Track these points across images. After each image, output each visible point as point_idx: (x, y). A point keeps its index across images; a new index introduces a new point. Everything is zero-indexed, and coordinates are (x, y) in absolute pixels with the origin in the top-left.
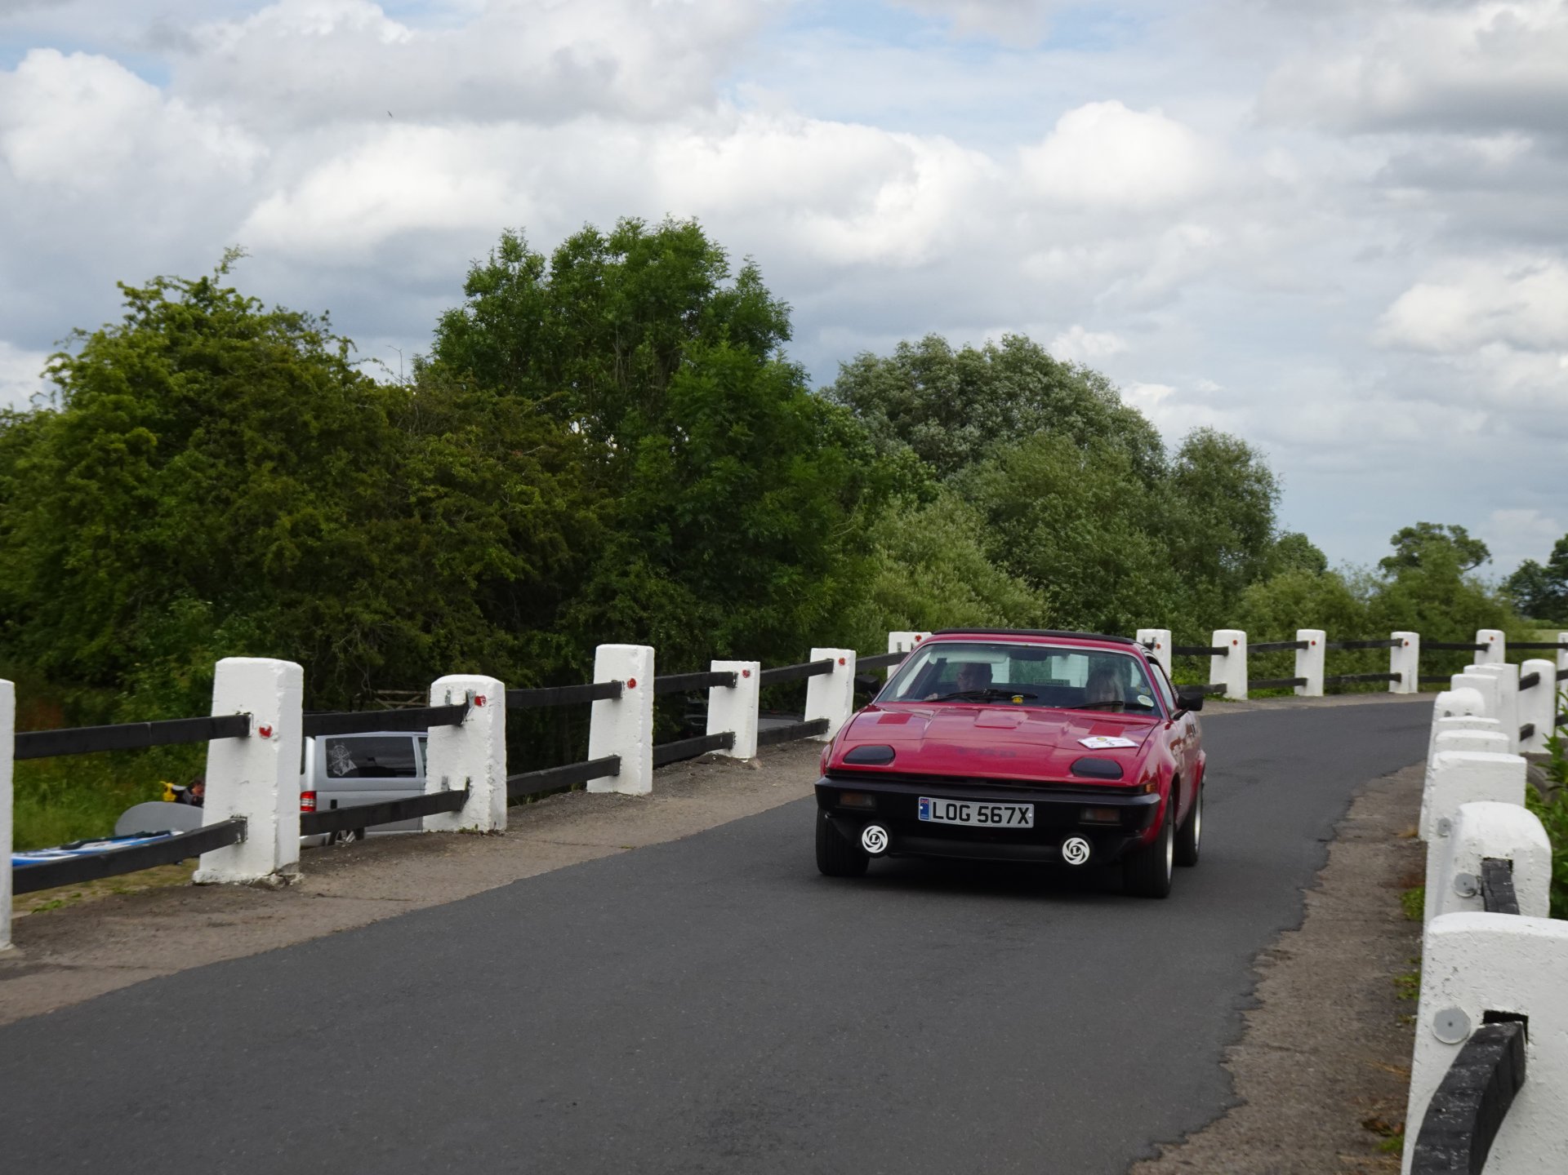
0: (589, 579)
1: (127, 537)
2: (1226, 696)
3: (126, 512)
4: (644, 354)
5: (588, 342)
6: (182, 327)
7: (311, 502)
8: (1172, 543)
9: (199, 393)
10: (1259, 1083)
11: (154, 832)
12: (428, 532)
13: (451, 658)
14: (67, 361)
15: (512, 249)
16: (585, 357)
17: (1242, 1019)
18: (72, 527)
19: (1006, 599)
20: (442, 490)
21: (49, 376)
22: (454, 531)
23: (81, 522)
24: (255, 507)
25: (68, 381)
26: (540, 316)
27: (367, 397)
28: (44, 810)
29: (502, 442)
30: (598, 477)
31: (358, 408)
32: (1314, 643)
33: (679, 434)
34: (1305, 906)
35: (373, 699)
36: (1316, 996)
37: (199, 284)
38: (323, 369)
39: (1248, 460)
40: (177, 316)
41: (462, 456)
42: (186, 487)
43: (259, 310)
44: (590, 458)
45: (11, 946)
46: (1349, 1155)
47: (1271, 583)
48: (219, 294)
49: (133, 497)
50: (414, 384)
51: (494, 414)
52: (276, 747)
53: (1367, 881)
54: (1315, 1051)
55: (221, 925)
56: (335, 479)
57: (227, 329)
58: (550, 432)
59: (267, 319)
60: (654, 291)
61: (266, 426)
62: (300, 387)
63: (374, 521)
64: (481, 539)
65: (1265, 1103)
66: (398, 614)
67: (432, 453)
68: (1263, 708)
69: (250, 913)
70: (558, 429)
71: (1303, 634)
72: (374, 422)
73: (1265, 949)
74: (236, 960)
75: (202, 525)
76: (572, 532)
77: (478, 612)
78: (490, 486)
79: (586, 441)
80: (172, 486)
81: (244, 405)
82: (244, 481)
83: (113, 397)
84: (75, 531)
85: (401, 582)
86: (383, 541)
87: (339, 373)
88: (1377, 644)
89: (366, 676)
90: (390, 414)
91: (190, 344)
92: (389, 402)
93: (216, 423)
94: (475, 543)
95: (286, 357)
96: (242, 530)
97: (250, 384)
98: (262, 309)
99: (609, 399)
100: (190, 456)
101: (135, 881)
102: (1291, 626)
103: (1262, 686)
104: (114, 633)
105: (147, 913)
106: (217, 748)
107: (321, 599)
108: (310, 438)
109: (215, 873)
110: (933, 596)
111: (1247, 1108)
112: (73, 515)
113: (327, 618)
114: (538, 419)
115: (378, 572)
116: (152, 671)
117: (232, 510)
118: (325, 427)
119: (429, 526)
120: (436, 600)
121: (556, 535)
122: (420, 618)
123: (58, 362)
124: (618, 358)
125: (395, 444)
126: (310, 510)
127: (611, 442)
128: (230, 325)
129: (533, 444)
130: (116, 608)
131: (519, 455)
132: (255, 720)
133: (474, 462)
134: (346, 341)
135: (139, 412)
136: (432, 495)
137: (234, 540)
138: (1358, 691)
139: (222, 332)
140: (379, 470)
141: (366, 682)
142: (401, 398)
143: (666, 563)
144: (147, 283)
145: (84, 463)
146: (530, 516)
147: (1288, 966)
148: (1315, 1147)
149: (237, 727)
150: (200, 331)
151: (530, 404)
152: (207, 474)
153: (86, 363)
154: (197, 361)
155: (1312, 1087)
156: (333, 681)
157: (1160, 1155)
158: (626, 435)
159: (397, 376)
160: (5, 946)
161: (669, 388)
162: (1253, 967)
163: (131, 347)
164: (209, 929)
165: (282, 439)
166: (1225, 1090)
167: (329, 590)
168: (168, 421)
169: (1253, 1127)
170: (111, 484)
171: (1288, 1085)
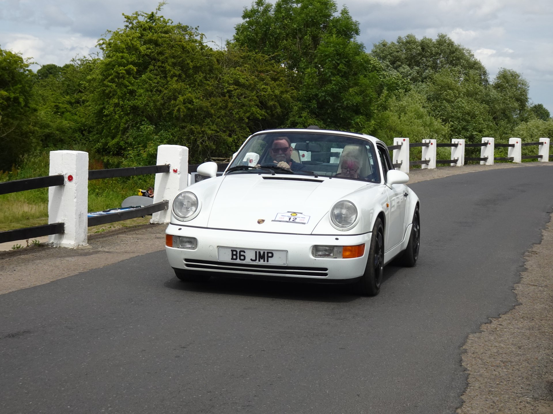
0: (288, 119)
1: (125, 103)
2: (514, 161)
4: (307, 40)
5: (287, 35)
6: (145, 30)
7: (190, 92)
9: (151, 53)
11: (135, 206)
12: (231, 102)
14: (105, 42)
15: (260, 2)
16: (287, 40)
17: (520, 275)
20: (236, 87)
21: (98, 46)
22: (240, 101)
23: (110, 98)
25: (105, 48)
26: (270, 26)
27: (210, 54)
28: (97, 198)
29: (257, 70)
30: (291, 83)
31: (206, 58)
32: (545, 143)
33: (319, 68)
34: (542, 235)
36: (546, 267)
37: (150, 15)
38: (194, 45)
40: (143, 26)
41: (243, 75)
42: (146, 86)
43: (171, 24)
44: (288, 76)
45: (87, 244)
47: (528, 123)
48: (157, 18)
49: (127, 89)
50: (226, 49)
51: (254, 60)
52: (179, 176)
54: (546, 286)
55: (160, 238)
56: (198, 83)
57: (160, 30)
58: (274, 67)
59: (174, 27)
60: (311, 17)
61: (174, 65)
62: (186, 51)
63: (212, 98)
64: (249, 104)
65: (528, 304)
66: (220, 131)
67: (232, 74)
68: (527, 166)
70: (277, 66)
71: (541, 140)
72: (212, 63)
73: (528, 251)
75: (152, 99)
76: (281, 102)
77: (248, 130)
78: (253, 86)
79: (286, 70)
80: (141, 86)
81: (166, 58)
82: (167, 84)
83: (121, 54)
84: (107, 101)
85: (222, 120)
86: (215, 105)
87: (200, 46)
89: (209, 153)
90: (218, 60)
91: (147, 36)
92: (217, 56)
93: (157, 63)
94: (247, 106)
95: (181, 40)
96: (166, 101)
97: (168, 49)
98: (172, 23)
99: (295, 55)
100: (148, 75)
101: (129, 223)
102: (537, 137)
103: (527, 158)
104: (121, 137)
105: (134, 233)
106: (159, 176)
107: (193, 125)
108: (189, 69)
109: (157, 220)
111: (522, 306)
112: (107, 96)
113: (195, 132)
114: (270, 62)
115: (214, 116)
116: (134, 150)
117: (162, 95)
118: (195, 65)
119: (231, 100)
120: (233, 126)
121: (276, 103)
122: (228, 132)
123: (101, 42)
124: (298, 41)
125: (219, 71)
127: (295, 71)
128: (161, 29)
129: (267, 71)
130: (121, 128)
131: (263, 75)
132: (172, 166)
133: (247, 77)
134: (202, 35)
135: (130, 60)
136: (232, 89)
137: (163, 105)
139: (159, 31)
140: (214, 81)
142: (221, 55)
143: (315, 114)
144: (133, 14)
145: (110, 77)
146: (267, 96)
147: (536, 257)
148: (546, 320)
149: (165, 169)
150: (151, 31)
151: (267, 57)
152: (154, 81)
153: (111, 42)
154: (150, 41)
155: (545, 299)
156: (198, 154)
157: (491, 322)
158: (302, 68)
159: (220, 47)
160: (85, 244)
161: (316, 51)
162: (524, 256)
163: (127, 37)
164: (156, 239)
165: (180, 69)
166: (514, 300)
167: (196, 123)
168: (140, 63)
169: (524, 313)
170: (120, 85)
171: (537, 298)
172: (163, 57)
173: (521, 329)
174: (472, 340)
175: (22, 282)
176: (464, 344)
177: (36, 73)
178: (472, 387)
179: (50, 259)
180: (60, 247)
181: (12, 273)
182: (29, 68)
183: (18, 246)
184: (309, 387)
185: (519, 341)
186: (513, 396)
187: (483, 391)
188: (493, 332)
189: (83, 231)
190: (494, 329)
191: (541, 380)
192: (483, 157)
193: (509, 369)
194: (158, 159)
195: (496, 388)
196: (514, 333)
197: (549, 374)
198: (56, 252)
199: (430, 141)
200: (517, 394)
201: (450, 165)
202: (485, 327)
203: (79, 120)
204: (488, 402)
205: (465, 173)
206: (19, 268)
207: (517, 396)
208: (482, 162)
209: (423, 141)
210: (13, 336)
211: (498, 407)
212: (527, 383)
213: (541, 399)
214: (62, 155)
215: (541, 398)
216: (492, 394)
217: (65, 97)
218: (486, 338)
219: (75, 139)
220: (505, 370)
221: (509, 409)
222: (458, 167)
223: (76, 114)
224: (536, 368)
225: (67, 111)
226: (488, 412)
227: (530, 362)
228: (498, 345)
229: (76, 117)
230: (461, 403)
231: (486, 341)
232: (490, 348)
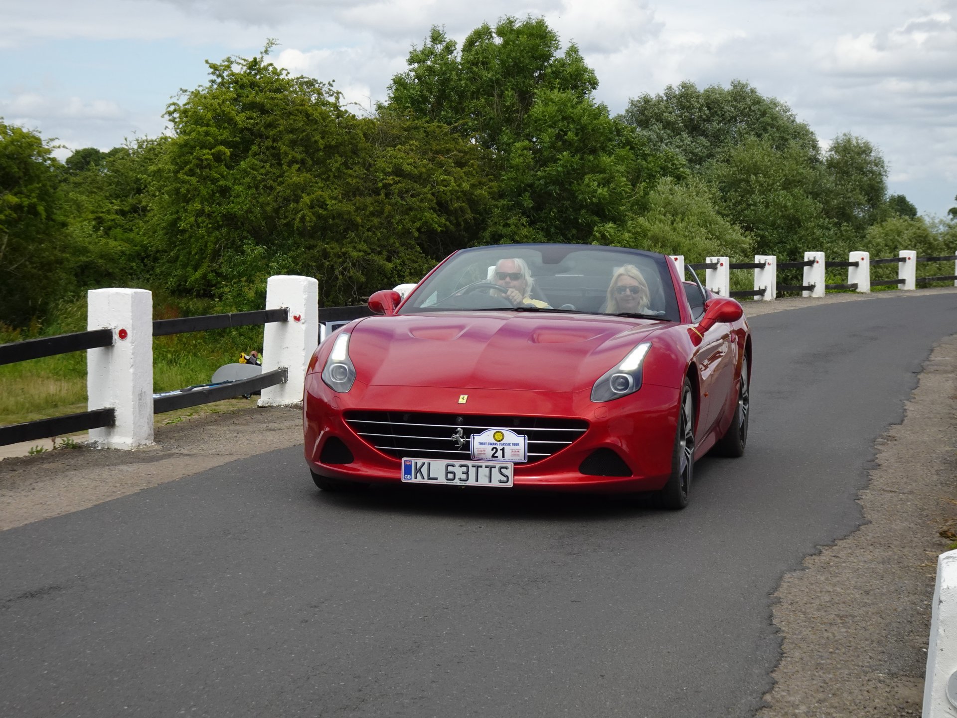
0: (485, 229)
1: (214, 209)
2: (858, 290)
3: (214, 193)
4: (509, 96)
5: (478, 90)
6: (242, 87)
7: (320, 188)
8: (827, 203)
9: (253, 125)
10: (878, 511)
12: (390, 204)
13: (404, 277)
14: (177, 107)
15: (436, 37)
16: (477, 99)
17: (868, 475)
18: (182, 205)
19: (728, 237)
20: (396, 179)
21: (167, 117)
22: (404, 203)
23: (187, 202)
24: (288, 191)
25: (177, 120)
27: (351, 125)
28: (170, 369)
29: (431, 150)
30: (487, 170)
31: (346, 132)
32: (909, 259)
33: (535, 143)
34: (905, 410)
35: (359, 302)
36: (912, 462)
37: (252, 62)
38: (325, 110)
39: (871, 152)
40: (240, 80)
41: (408, 159)
42: (248, 180)
43: (287, 75)
44: (483, 158)
45: (154, 443)
46: (932, 551)
47: (884, 224)
48: (263, 66)
49: (217, 186)
50: (377, 116)
51: (425, 134)
52: (304, 327)
53: (942, 395)
54: (911, 492)
55: (274, 430)
56: (334, 174)
57: (269, 87)
58: (458, 144)
59: (293, 80)
61: (293, 144)
62: (312, 120)
63: (358, 198)
64: (420, 207)
65: (882, 522)
66: (372, 251)
67: (390, 157)
68: (880, 297)
69: (291, 423)
70: (463, 142)
71: (903, 254)
72: (356, 140)
73: (882, 435)
74: (283, 449)
75: (257, 201)
76: (472, 202)
77: (418, 249)
78: (425, 176)
79: (479, 149)
80: (239, 180)
81: (280, 132)
82: (281, 176)
83: (204, 128)
84: (184, 207)
85: (374, 233)
86: (363, 210)
87: (334, 111)
88: (947, 259)
89: (355, 288)
90: (365, 134)
91: (247, 97)
92: (364, 128)
93: (264, 143)
94: (416, 210)
95: (304, 103)
96: (281, 205)
97: (283, 119)
99: (492, 123)
100: (249, 162)
101: (224, 405)
102: (895, 249)
103: (878, 284)
104: (209, 267)
105: (231, 424)
106: (270, 328)
107: (327, 244)
108: (319, 150)
109: (270, 401)
110: (685, 237)
111: (871, 525)
112: (182, 198)
113: (331, 255)
114: (451, 136)
115: (360, 228)
116: (232, 286)
117: (274, 193)
118: (328, 143)
119: (390, 201)
120: (394, 243)
121: (464, 204)
122: (385, 253)
123: (172, 108)
124: (496, 99)
125: (368, 152)
126: (320, 193)
127: (493, 149)
128: (270, 84)
129: (448, 151)
130: (209, 252)
131: (441, 158)
132: (291, 311)
133: (415, 162)
134: (338, 93)
135: (219, 138)
136: (392, 182)
137: (276, 211)
138: (935, 287)
139: (266, 89)
140: (359, 168)
141: (355, 291)
142: (371, 125)
144: (223, 61)
145: (188, 167)
146: (449, 194)
147: (895, 445)
148: (911, 547)
149: (281, 316)
150: (253, 89)
151: (447, 128)
152: (260, 172)
153: (188, 109)
154: (252, 106)
155: (910, 513)
156: (335, 291)
157: (820, 552)
158: (504, 143)
159: (368, 112)
160: (150, 443)
161: (526, 116)
162: (875, 445)
163: (214, 99)
164: (268, 432)
165: (303, 151)
166: (858, 516)
167: (332, 239)
168: (236, 142)
169: (875, 536)
170: (204, 179)
171: (896, 512)
172: (274, 132)
173: (870, 563)
174: (789, 582)
175: (45, 507)
176: (775, 589)
177: (64, 163)
178: (789, 659)
179: (92, 468)
180: (108, 448)
181: (29, 494)
182: (51, 156)
183: (39, 448)
184: (522, 664)
185: (866, 582)
186: (856, 671)
187: (807, 665)
188: (825, 567)
189: (147, 421)
190: (825, 563)
191: (901, 644)
192: (807, 285)
193: (849, 628)
194: (267, 299)
195: (828, 659)
196: (858, 569)
197: (916, 634)
198: (103, 457)
199: (718, 259)
200: (863, 668)
201: (753, 299)
202: (811, 562)
203: (138, 238)
204: (815, 682)
205: (778, 311)
206: (41, 484)
207: (864, 671)
208: (805, 293)
209: (708, 260)
210: (32, 596)
211: (831, 689)
212: (880, 649)
213: (903, 675)
214: (109, 296)
215: (902, 673)
216: (822, 669)
217: (112, 203)
218: (813, 579)
219: (131, 271)
220: (845, 630)
221: (850, 693)
222: (767, 302)
223: (131, 230)
224: (894, 625)
225: (116, 226)
226: (814, 698)
227: (884, 616)
228: (831, 590)
229: (131, 235)
230: (771, 684)
231: (812, 584)
232: (819, 595)
